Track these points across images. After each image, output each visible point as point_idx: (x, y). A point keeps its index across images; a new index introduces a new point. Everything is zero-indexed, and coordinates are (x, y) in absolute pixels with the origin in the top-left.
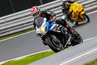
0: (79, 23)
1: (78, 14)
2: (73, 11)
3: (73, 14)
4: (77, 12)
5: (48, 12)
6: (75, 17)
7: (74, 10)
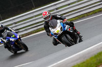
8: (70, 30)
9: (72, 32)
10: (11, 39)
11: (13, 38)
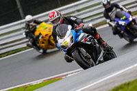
0: (48, 51)
1: (47, 38)
2: (40, 34)
3: (40, 38)
4: (46, 35)
5: (72, 18)
6: (43, 43)
7: (42, 33)
8: (86, 40)
9: (89, 43)
10: (120, 23)
11: (123, 20)
